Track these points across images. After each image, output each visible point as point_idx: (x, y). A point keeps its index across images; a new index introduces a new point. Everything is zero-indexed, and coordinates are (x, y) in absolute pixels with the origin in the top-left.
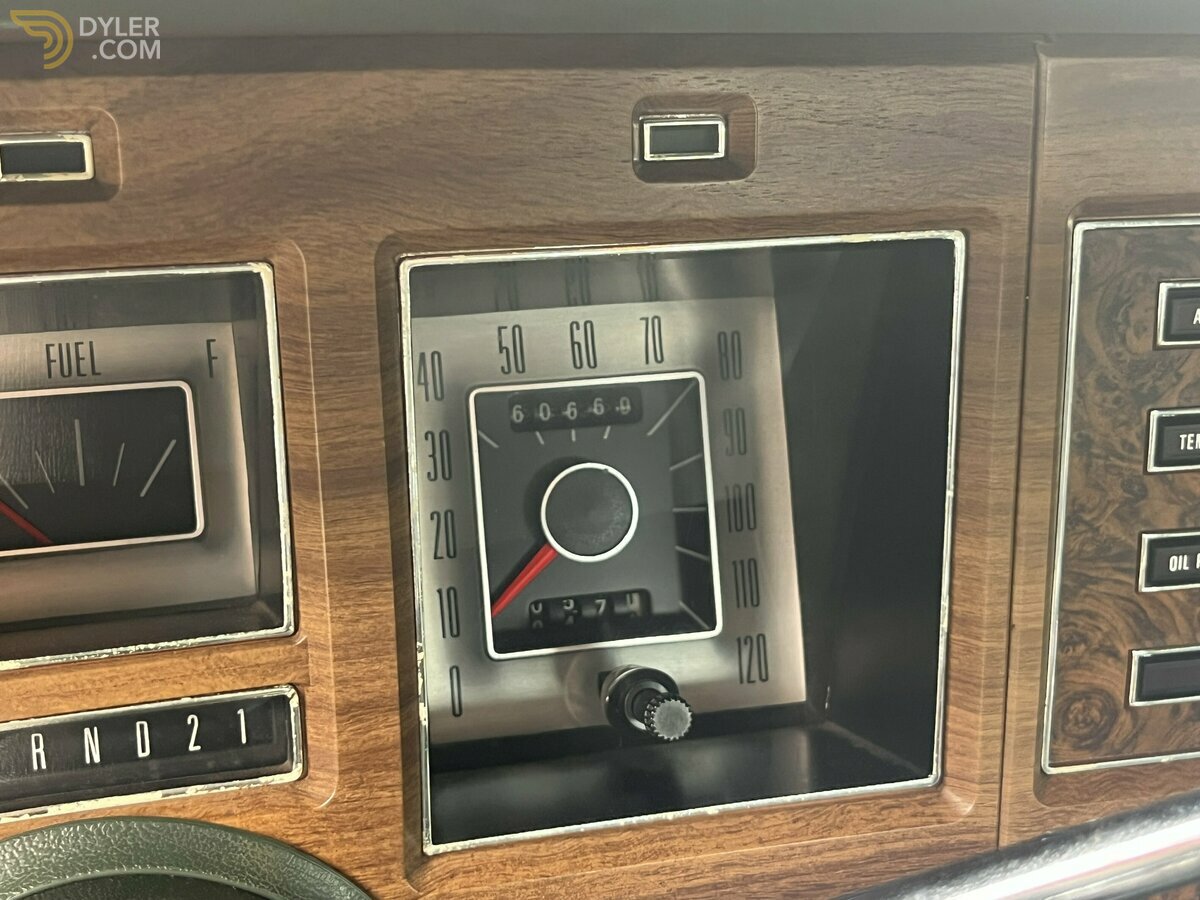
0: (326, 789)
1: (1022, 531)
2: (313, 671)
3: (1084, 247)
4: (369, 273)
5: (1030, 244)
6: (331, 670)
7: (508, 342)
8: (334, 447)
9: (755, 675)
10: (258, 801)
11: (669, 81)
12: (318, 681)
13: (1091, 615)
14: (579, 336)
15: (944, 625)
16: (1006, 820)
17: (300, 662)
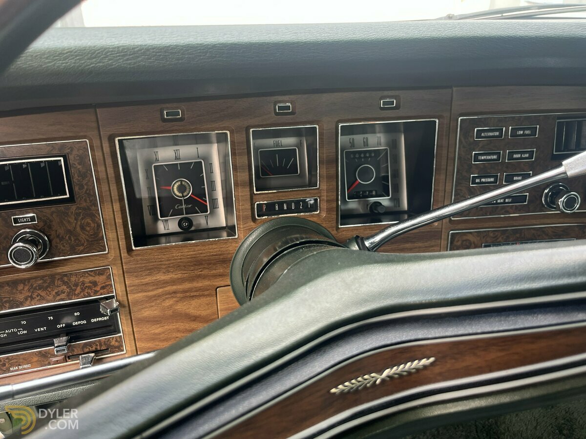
0: (324, 215)
1: (448, 173)
2: (322, 194)
3: (461, 122)
4: (334, 126)
5: (450, 121)
6: (325, 194)
7: (351, 141)
8: (328, 156)
9: (397, 205)
10: (313, 216)
11: (386, 93)
12: (323, 196)
13: (461, 190)
14: (365, 140)
15: (433, 191)
16: (443, 227)
17: (320, 193)
